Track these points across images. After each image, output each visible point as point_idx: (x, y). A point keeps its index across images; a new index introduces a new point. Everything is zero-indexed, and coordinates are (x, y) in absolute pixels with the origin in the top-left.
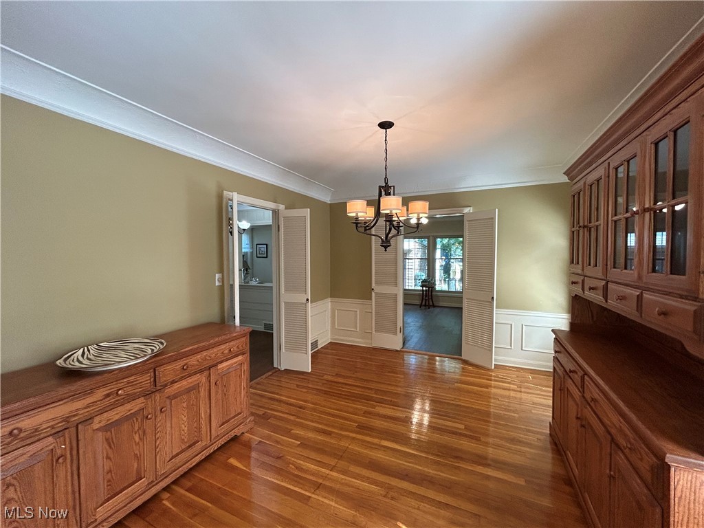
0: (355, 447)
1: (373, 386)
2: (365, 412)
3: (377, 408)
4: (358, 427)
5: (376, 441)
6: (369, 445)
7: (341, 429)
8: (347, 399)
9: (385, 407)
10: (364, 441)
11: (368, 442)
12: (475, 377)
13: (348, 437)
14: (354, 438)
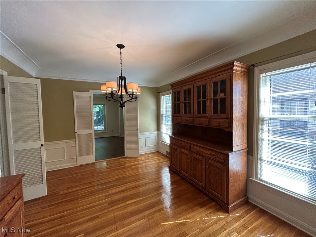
0: (117, 213)
1: (96, 183)
2: (106, 196)
3: (110, 191)
4: (109, 204)
5: (124, 204)
6: (123, 207)
7: (102, 211)
8: (89, 196)
9: (113, 189)
10: (119, 208)
11: (121, 207)
12: (135, 162)
13: (109, 212)
14: (113, 210)
